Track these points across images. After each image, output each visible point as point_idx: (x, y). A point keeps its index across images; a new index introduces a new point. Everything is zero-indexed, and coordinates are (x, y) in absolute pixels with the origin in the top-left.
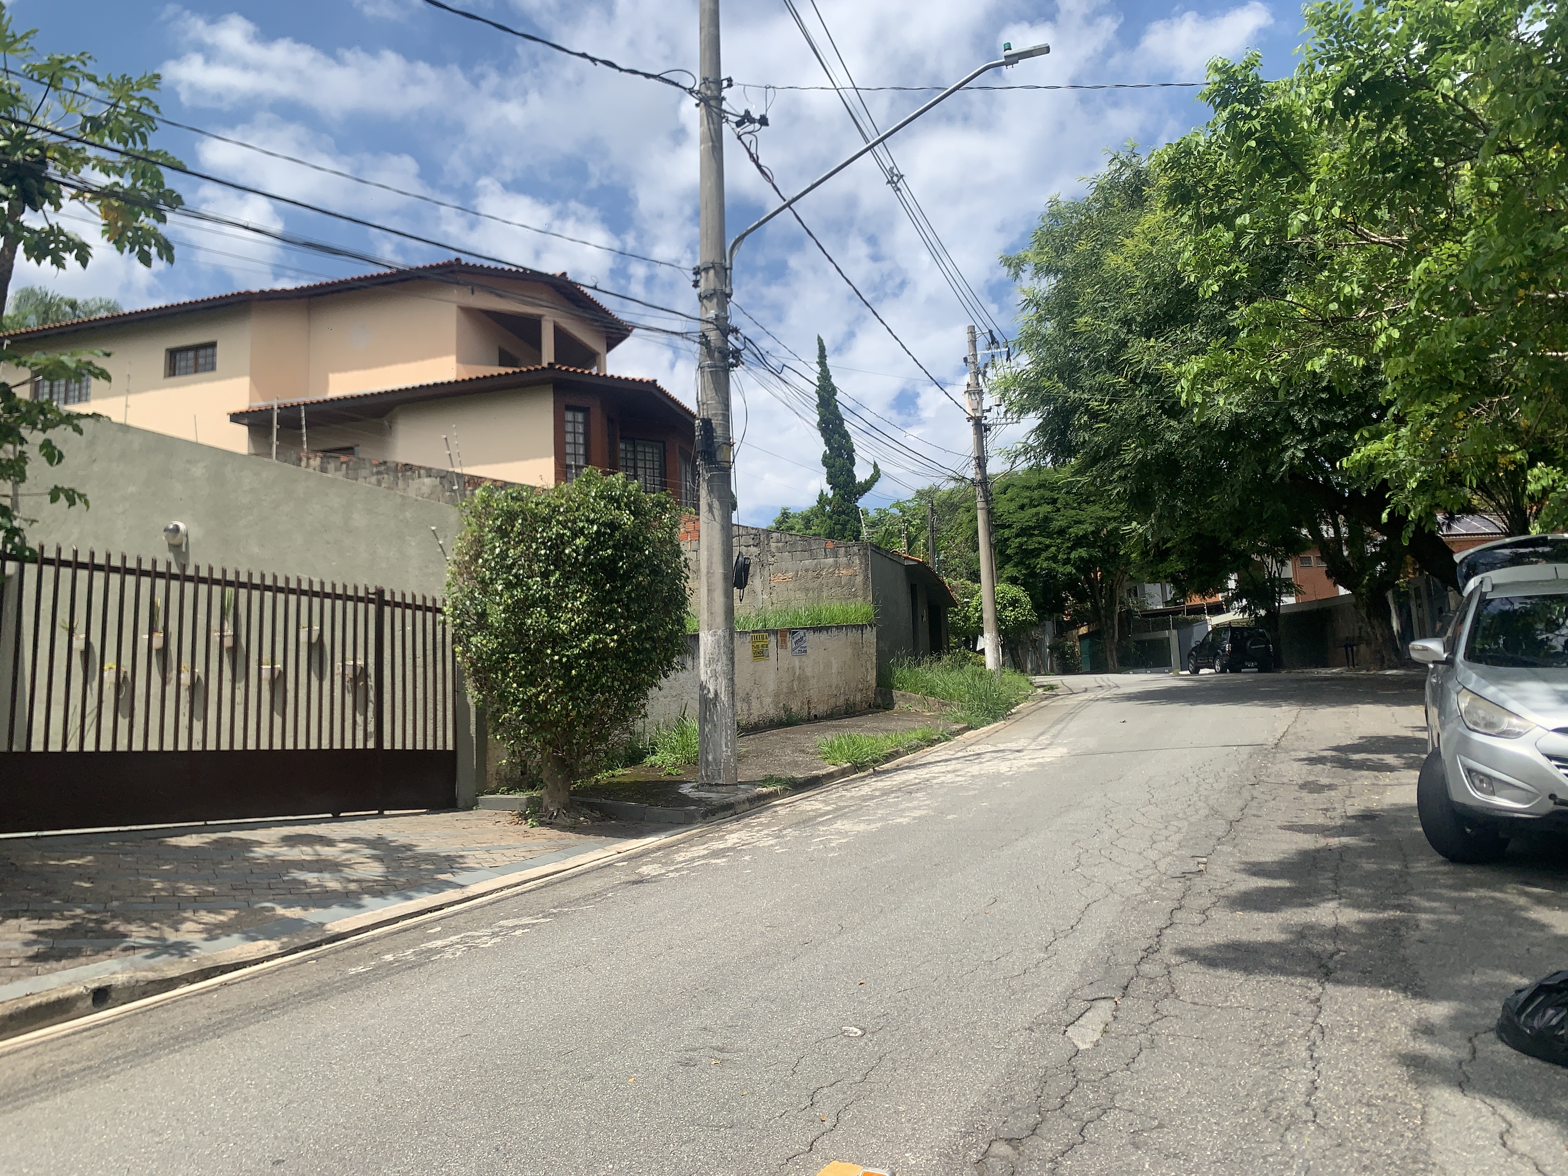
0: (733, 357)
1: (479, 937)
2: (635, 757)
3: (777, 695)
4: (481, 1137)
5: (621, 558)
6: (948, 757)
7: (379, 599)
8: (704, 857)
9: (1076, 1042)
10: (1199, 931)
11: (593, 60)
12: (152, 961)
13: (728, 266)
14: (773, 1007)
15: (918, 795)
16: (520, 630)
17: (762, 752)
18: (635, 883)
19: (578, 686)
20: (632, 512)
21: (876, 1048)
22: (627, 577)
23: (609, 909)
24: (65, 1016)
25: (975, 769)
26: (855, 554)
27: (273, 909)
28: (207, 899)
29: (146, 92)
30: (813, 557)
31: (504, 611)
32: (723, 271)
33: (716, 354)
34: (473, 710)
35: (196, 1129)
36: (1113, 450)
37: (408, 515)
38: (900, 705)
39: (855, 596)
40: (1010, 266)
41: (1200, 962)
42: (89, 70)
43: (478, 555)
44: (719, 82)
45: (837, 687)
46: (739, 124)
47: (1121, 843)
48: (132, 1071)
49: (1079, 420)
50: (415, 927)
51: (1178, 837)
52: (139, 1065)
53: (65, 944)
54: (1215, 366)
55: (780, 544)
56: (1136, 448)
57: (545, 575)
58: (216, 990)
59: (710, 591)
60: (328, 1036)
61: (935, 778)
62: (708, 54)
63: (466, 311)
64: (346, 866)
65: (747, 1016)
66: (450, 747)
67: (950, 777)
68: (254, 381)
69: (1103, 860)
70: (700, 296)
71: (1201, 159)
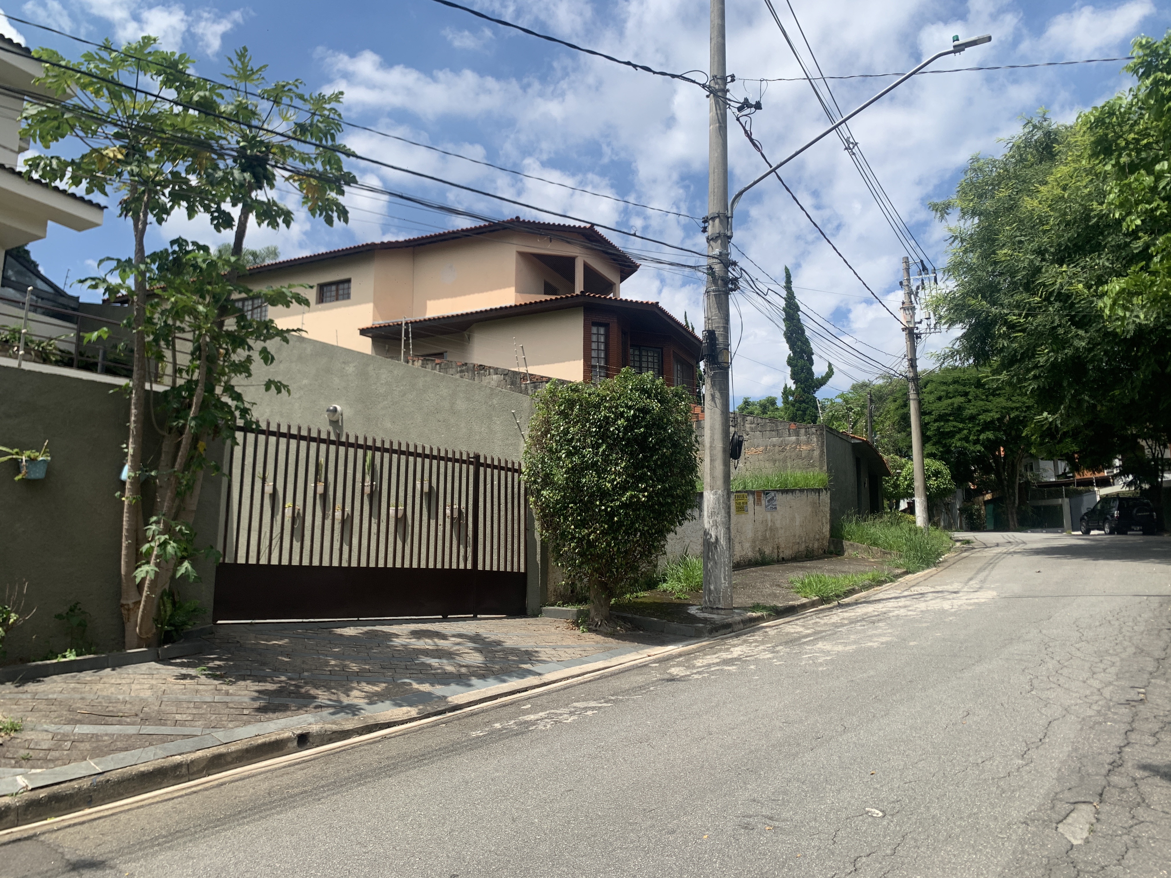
0: (732, 284)
1: (561, 714)
2: (651, 584)
3: (754, 541)
4: (599, 871)
5: (651, 435)
6: (896, 595)
7: (476, 462)
8: (717, 664)
9: (1069, 838)
10: (1154, 751)
11: (635, 66)
12: (334, 717)
13: (729, 215)
14: (804, 787)
15: (880, 624)
16: (578, 488)
17: (747, 585)
18: (669, 680)
19: (618, 530)
20: (659, 401)
21: (898, 828)
22: (653, 450)
23: (654, 700)
24: (280, 753)
25: (922, 606)
26: (813, 434)
27: (411, 684)
28: (365, 674)
29: (333, 105)
30: (779, 435)
31: (566, 473)
32: (725, 219)
33: (720, 282)
34: (539, 544)
35: (389, 844)
36: (1030, 353)
37: (495, 401)
38: (849, 552)
39: (813, 466)
40: (937, 210)
41: (1161, 777)
42: (299, 91)
43: (547, 431)
44: (724, 79)
45: (799, 536)
46: (740, 109)
47: (1065, 671)
48: (335, 797)
49: (999, 330)
50: (512, 704)
51: (1113, 670)
52: (339, 792)
53: (277, 701)
54: (1136, 285)
55: (753, 426)
56: (1049, 352)
57: (596, 446)
58: (379, 741)
59: (712, 461)
60: (467, 783)
61: (890, 611)
62: (716, 59)
63: (521, 254)
64: (457, 655)
65: (785, 793)
66: (522, 570)
67: (902, 612)
68: (376, 306)
69: (1053, 686)
70: (708, 238)
71: (1123, 118)
